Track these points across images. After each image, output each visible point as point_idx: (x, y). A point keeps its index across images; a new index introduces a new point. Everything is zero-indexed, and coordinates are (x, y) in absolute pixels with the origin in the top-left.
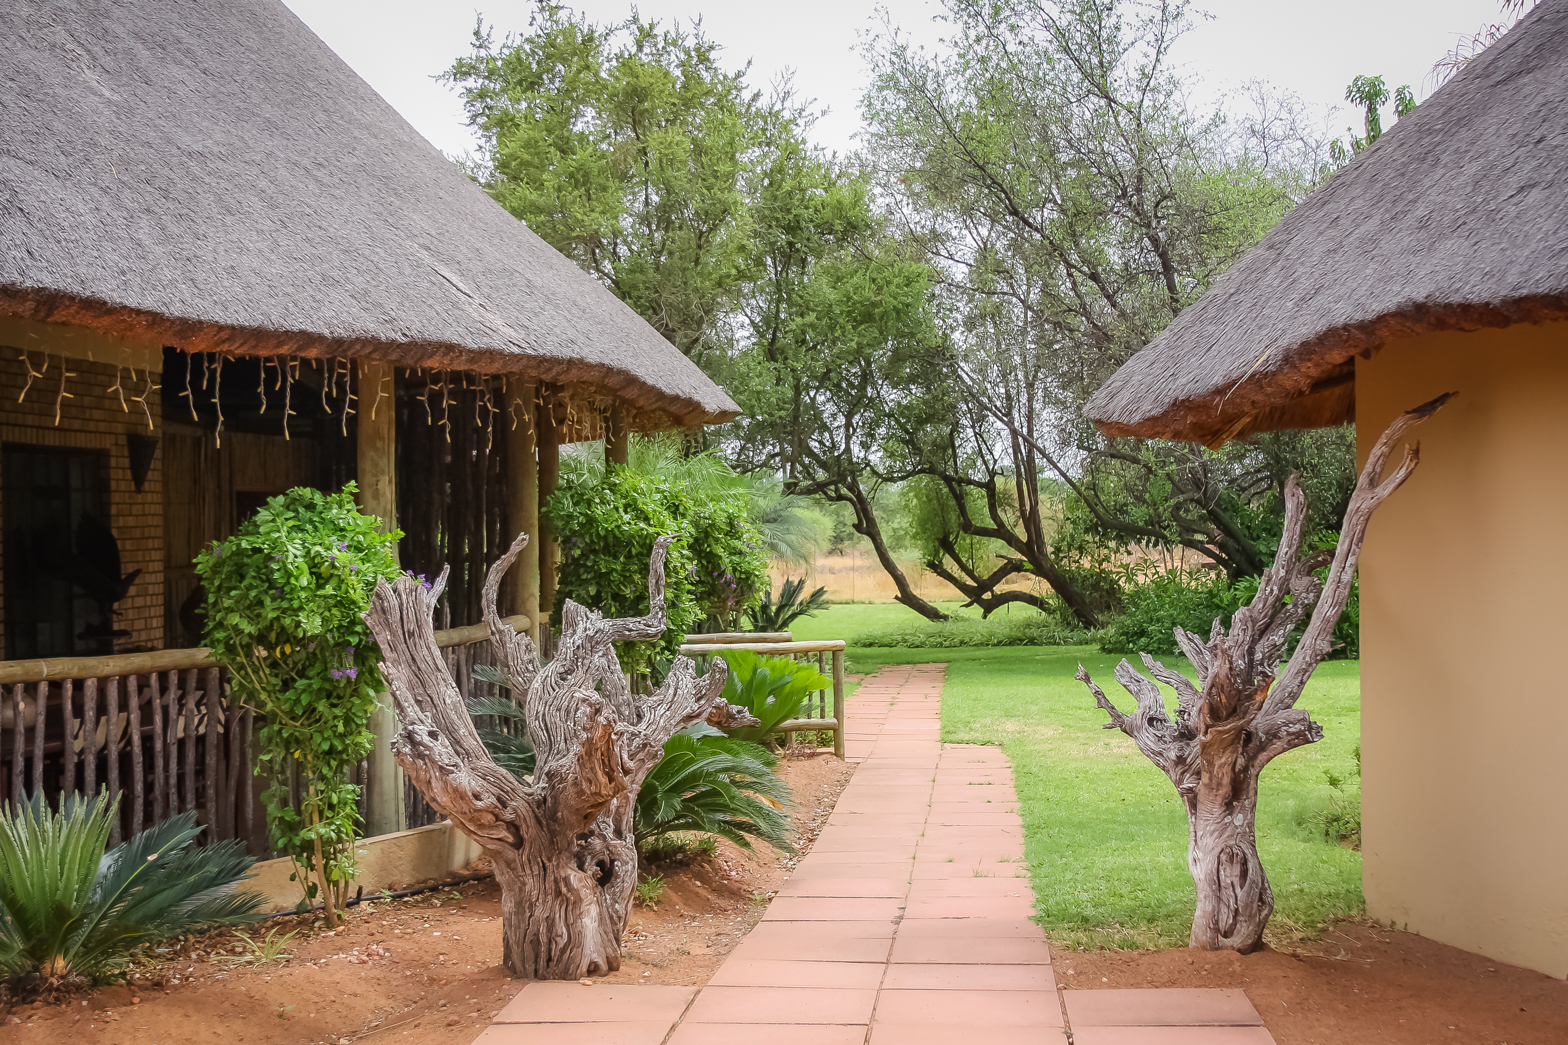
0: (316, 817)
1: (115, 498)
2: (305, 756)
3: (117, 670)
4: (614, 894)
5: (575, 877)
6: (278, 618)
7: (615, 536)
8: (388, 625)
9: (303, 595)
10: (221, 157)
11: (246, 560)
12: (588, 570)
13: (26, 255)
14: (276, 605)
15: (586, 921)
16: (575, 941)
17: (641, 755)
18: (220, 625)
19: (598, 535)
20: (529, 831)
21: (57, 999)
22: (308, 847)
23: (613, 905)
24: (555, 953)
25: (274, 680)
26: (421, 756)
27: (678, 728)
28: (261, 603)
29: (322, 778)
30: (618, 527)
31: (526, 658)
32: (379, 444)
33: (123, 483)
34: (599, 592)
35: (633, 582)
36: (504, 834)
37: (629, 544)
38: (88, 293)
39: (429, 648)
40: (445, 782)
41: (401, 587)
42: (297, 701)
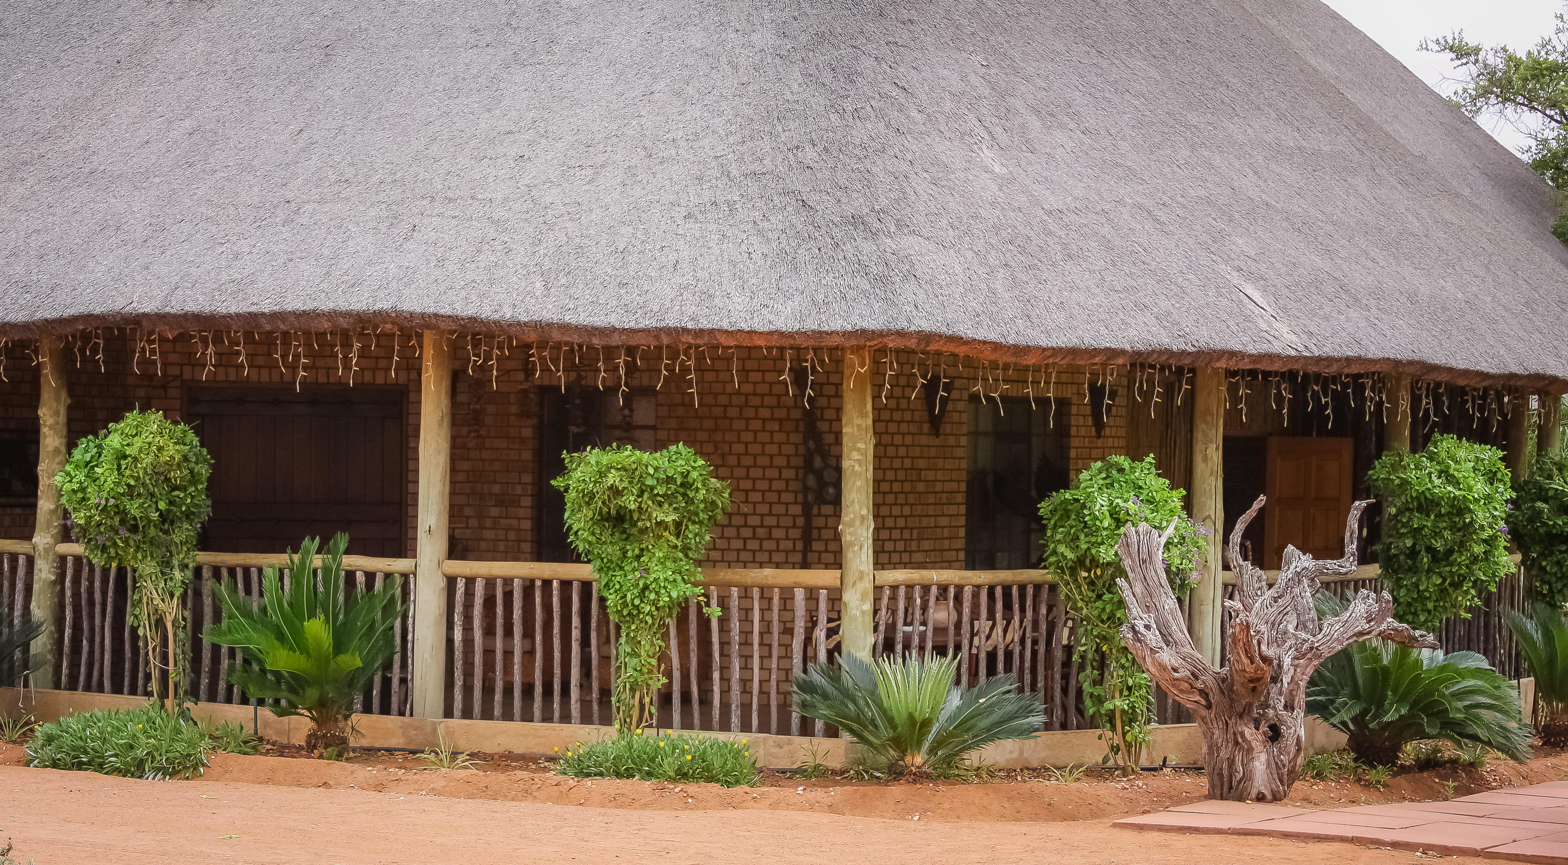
0: (1117, 694)
1: (1075, 442)
2: (1111, 650)
3: (987, 581)
4: (1280, 748)
5: (1249, 732)
6: (1089, 548)
7: (1426, 498)
8: (1130, 555)
9: (1105, 533)
10: (1076, 212)
11: (1070, 507)
12: (1404, 525)
13: (913, 308)
14: (1087, 539)
15: (1256, 763)
16: (1248, 777)
17: (1309, 656)
18: (1054, 552)
19: (1411, 496)
20: (1215, 698)
21: (914, 780)
22: (1111, 717)
23: (1279, 756)
24: (1234, 784)
25: (1090, 594)
26: (1139, 641)
27: (1351, 641)
28: (1078, 538)
29: (1123, 667)
30: (1429, 489)
31: (1256, 586)
32: (1209, 419)
33: (1083, 429)
34: (1414, 545)
35: (1443, 537)
36: (1197, 698)
37: (1438, 505)
38: (951, 332)
39: (1156, 572)
40: (1153, 659)
41: (1141, 530)
42: (1104, 609)
